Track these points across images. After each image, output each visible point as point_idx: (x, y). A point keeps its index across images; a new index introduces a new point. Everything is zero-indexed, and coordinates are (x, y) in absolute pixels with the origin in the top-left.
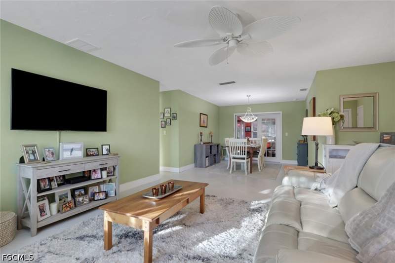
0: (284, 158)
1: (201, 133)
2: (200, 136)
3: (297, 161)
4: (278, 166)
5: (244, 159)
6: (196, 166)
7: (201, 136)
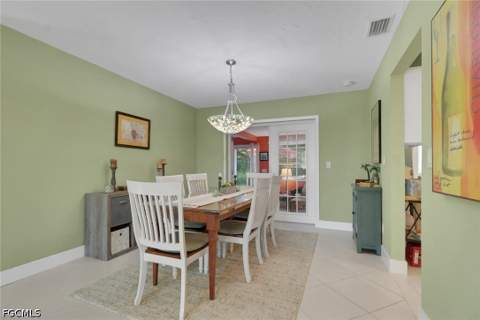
0: (322, 217)
1: (114, 163)
2: (110, 171)
3: (351, 225)
4: (310, 237)
5: (176, 255)
6: (87, 255)
7: (114, 169)
